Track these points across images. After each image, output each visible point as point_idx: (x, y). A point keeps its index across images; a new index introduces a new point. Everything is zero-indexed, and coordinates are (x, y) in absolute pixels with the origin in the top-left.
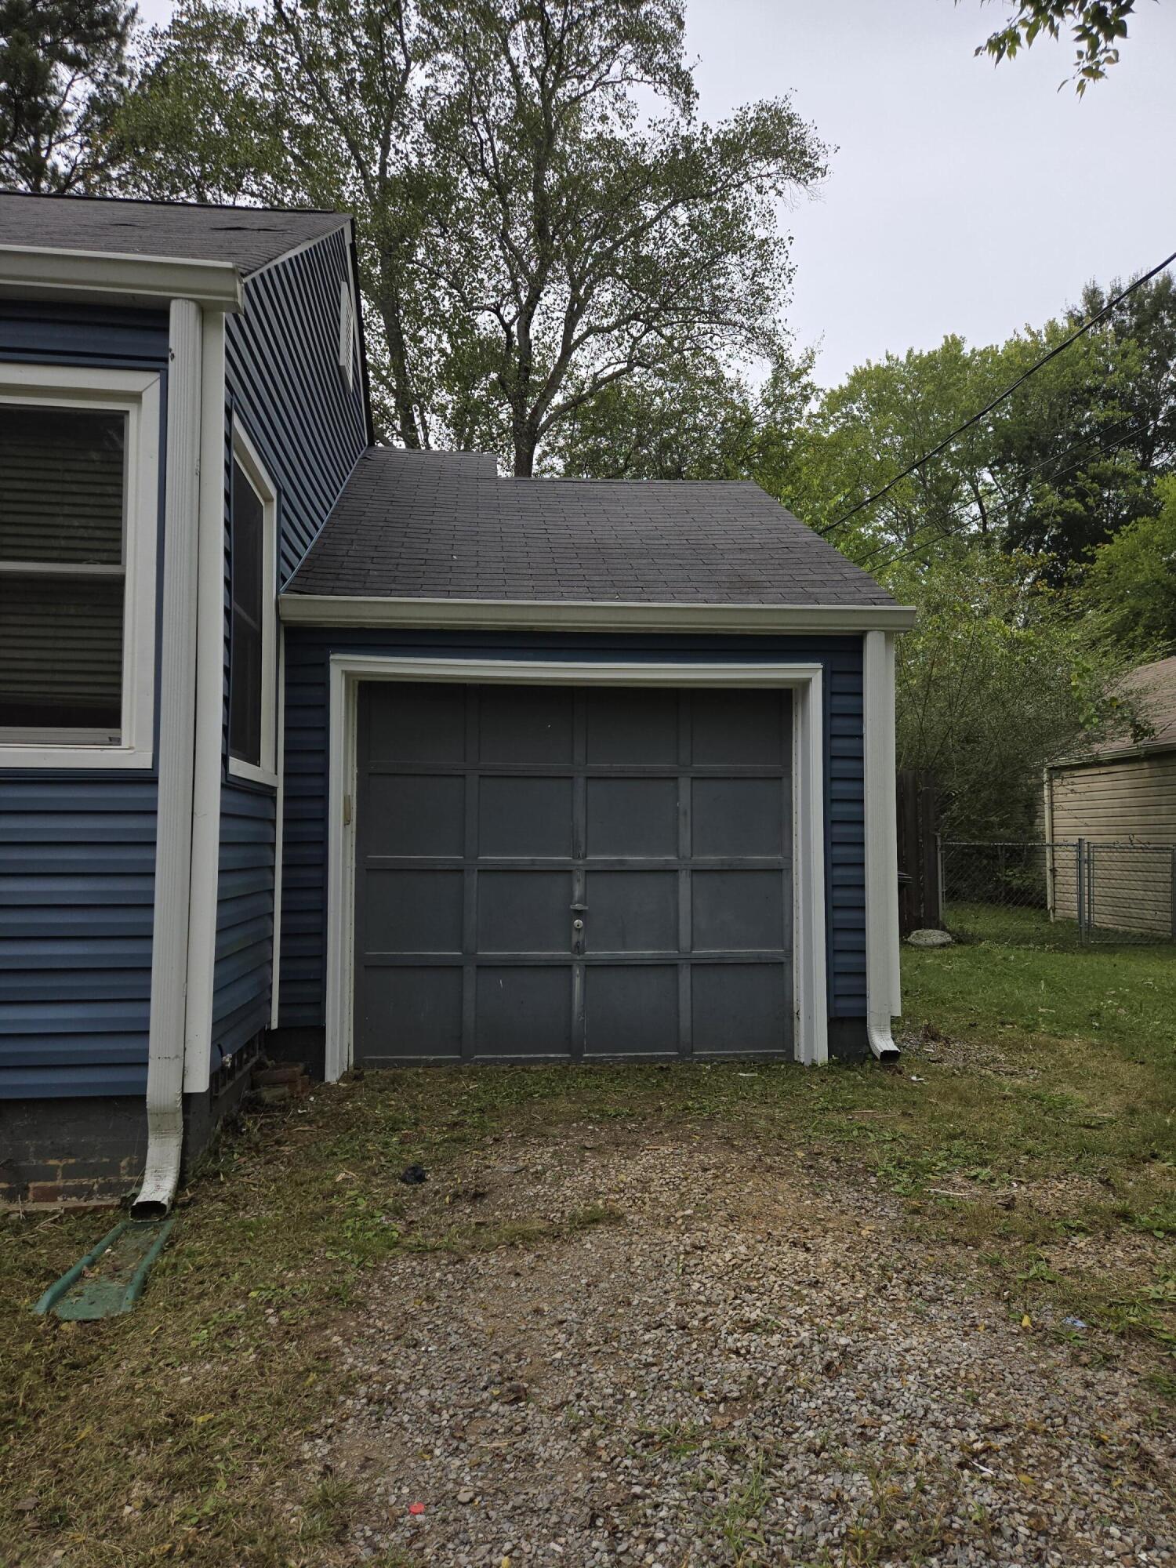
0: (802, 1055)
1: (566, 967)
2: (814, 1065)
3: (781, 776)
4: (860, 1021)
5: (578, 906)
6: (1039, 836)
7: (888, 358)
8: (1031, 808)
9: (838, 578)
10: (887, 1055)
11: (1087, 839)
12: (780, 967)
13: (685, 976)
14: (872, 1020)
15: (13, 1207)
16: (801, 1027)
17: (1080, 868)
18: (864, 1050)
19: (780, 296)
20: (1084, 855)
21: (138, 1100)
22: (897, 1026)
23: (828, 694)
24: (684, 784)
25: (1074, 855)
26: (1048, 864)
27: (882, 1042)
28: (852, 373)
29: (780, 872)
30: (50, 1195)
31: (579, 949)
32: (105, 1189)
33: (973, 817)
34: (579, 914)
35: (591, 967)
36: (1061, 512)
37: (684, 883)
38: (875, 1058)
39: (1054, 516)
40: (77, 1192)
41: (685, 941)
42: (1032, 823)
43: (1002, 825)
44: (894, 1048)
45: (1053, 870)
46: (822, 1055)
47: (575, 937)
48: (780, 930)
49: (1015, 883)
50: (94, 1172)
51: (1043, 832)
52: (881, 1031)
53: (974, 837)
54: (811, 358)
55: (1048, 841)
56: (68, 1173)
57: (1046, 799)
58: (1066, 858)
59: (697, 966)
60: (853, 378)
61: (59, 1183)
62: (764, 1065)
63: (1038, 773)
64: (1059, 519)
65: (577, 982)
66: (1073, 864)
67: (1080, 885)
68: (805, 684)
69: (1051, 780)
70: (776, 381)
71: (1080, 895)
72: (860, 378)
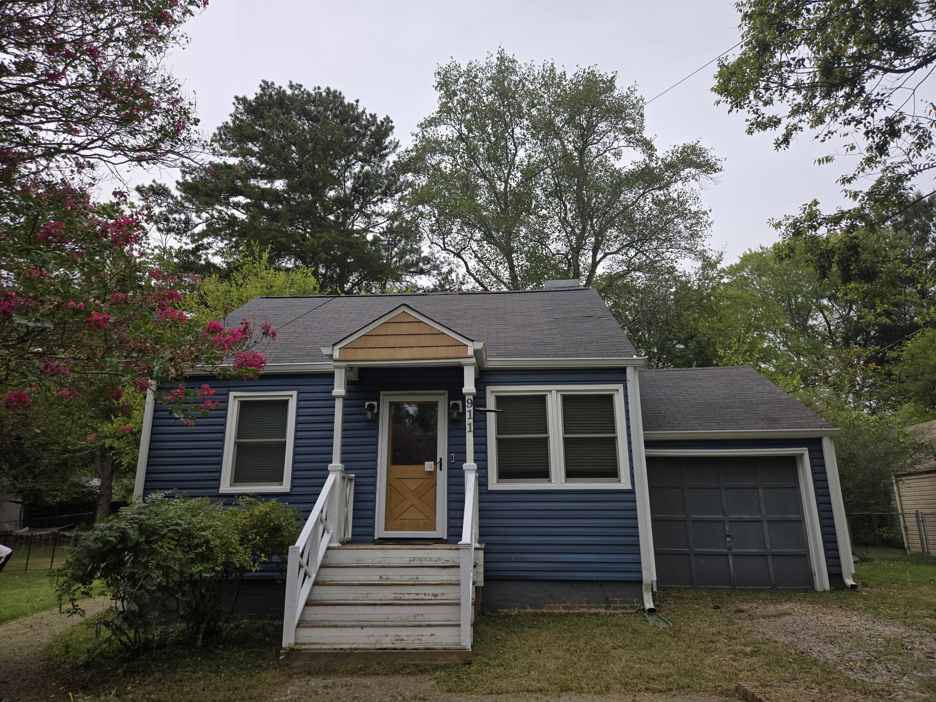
0: (818, 588)
1: (726, 555)
2: (825, 591)
3: (796, 487)
4: (840, 575)
5: (728, 533)
6: (895, 510)
7: (761, 248)
8: (888, 495)
9: (805, 416)
10: (852, 586)
11: (920, 511)
12: (805, 556)
13: (770, 559)
14: (844, 574)
15: (608, 611)
16: (817, 579)
17: (919, 526)
18: (843, 585)
19: (706, 234)
20: (920, 518)
21: (641, 582)
22: (854, 577)
23: (811, 458)
24: (761, 490)
25: (914, 519)
26: (902, 523)
27: (850, 582)
28: (742, 256)
29: (801, 521)
30: (616, 608)
31: (730, 548)
32: (631, 607)
33: (862, 501)
34: (728, 536)
35: (735, 555)
36: (876, 324)
37: (765, 525)
38: (848, 588)
39: (873, 327)
40: (624, 608)
41: (768, 546)
42: (889, 503)
43: (877, 504)
44: (854, 583)
45: (905, 528)
46: (827, 587)
47: (728, 545)
48: (804, 543)
49: (885, 535)
50: (627, 602)
51: (897, 508)
52: (849, 578)
53: (864, 510)
54: (721, 255)
55: (900, 511)
56: (621, 602)
57: (896, 491)
58: (911, 521)
59: (773, 555)
60: (742, 259)
61: (619, 605)
62: (805, 591)
63: (889, 477)
64: (877, 328)
65: (731, 561)
66: (915, 524)
67: (920, 534)
68: (802, 455)
69: (897, 482)
70: (704, 268)
71: (921, 539)
72: (747, 259)
